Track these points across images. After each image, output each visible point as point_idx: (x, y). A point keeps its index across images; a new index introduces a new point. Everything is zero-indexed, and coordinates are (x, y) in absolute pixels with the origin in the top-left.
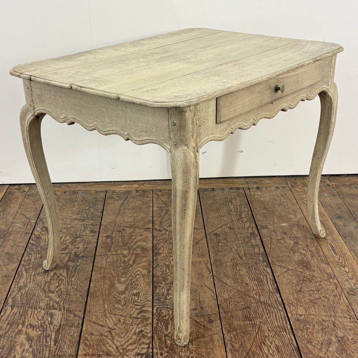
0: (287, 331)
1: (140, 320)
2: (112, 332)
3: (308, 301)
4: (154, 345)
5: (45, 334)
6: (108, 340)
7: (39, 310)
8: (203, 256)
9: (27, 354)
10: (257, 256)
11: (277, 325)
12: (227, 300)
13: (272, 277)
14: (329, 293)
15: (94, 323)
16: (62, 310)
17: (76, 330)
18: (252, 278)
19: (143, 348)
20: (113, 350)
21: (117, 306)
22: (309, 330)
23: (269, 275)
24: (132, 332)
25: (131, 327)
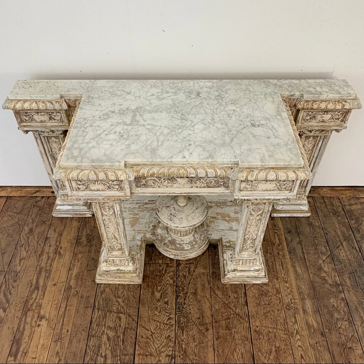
0: (249, 340)
1: (168, 326)
2: (153, 336)
3: (263, 314)
4: (176, 348)
5: (117, 335)
6: (151, 343)
7: (113, 313)
8: (205, 268)
11: (244, 335)
12: (217, 310)
14: (275, 307)
16: (126, 314)
17: (134, 333)
18: (233, 291)
20: (153, 351)
21: (156, 312)
22: (261, 340)
23: (243, 288)
24: (164, 337)
25: (164, 332)
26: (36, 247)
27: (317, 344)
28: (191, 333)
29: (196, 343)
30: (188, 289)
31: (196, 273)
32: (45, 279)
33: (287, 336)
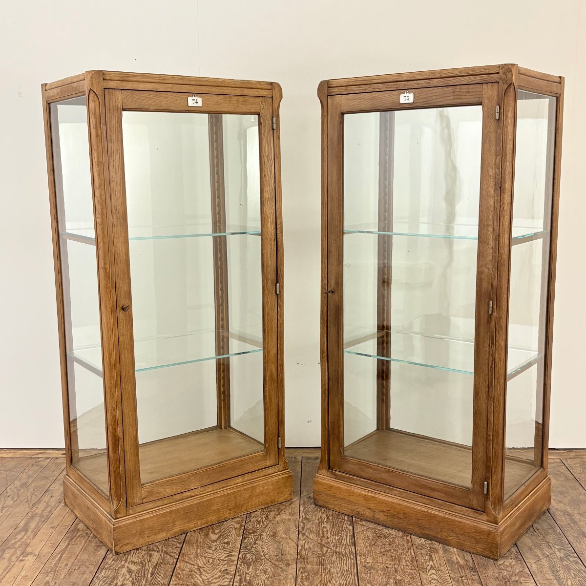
0: (353, 574)
1: (226, 562)
2: (201, 570)
3: (378, 552)
4: (235, 580)
5: (143, 568)
6: (197, 575)
7: (140, 551)
8: (293, 514)
9: (127, 582)
10: (343, 516)
11: (345, 568)
12: (306, 549)
13: (351, 533)
14: (400, 547)
15: (187, 562)
16: (160, 552)
17: (170, 566)
18: (334, 534)
19: (225, 582)
20: (199, 582)
21: (208, 550)
22: (372, 574)
23: (350, 531)
24: (218, 570)
25: (218, 566)
26: (30, 497)
27: (462, 577)
28: (261, 567)
29: (267, 576)
30: (262, 531)
31: (277, 519)
32: (38, 523)
33: (415, 571)
